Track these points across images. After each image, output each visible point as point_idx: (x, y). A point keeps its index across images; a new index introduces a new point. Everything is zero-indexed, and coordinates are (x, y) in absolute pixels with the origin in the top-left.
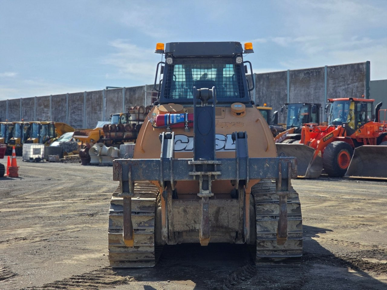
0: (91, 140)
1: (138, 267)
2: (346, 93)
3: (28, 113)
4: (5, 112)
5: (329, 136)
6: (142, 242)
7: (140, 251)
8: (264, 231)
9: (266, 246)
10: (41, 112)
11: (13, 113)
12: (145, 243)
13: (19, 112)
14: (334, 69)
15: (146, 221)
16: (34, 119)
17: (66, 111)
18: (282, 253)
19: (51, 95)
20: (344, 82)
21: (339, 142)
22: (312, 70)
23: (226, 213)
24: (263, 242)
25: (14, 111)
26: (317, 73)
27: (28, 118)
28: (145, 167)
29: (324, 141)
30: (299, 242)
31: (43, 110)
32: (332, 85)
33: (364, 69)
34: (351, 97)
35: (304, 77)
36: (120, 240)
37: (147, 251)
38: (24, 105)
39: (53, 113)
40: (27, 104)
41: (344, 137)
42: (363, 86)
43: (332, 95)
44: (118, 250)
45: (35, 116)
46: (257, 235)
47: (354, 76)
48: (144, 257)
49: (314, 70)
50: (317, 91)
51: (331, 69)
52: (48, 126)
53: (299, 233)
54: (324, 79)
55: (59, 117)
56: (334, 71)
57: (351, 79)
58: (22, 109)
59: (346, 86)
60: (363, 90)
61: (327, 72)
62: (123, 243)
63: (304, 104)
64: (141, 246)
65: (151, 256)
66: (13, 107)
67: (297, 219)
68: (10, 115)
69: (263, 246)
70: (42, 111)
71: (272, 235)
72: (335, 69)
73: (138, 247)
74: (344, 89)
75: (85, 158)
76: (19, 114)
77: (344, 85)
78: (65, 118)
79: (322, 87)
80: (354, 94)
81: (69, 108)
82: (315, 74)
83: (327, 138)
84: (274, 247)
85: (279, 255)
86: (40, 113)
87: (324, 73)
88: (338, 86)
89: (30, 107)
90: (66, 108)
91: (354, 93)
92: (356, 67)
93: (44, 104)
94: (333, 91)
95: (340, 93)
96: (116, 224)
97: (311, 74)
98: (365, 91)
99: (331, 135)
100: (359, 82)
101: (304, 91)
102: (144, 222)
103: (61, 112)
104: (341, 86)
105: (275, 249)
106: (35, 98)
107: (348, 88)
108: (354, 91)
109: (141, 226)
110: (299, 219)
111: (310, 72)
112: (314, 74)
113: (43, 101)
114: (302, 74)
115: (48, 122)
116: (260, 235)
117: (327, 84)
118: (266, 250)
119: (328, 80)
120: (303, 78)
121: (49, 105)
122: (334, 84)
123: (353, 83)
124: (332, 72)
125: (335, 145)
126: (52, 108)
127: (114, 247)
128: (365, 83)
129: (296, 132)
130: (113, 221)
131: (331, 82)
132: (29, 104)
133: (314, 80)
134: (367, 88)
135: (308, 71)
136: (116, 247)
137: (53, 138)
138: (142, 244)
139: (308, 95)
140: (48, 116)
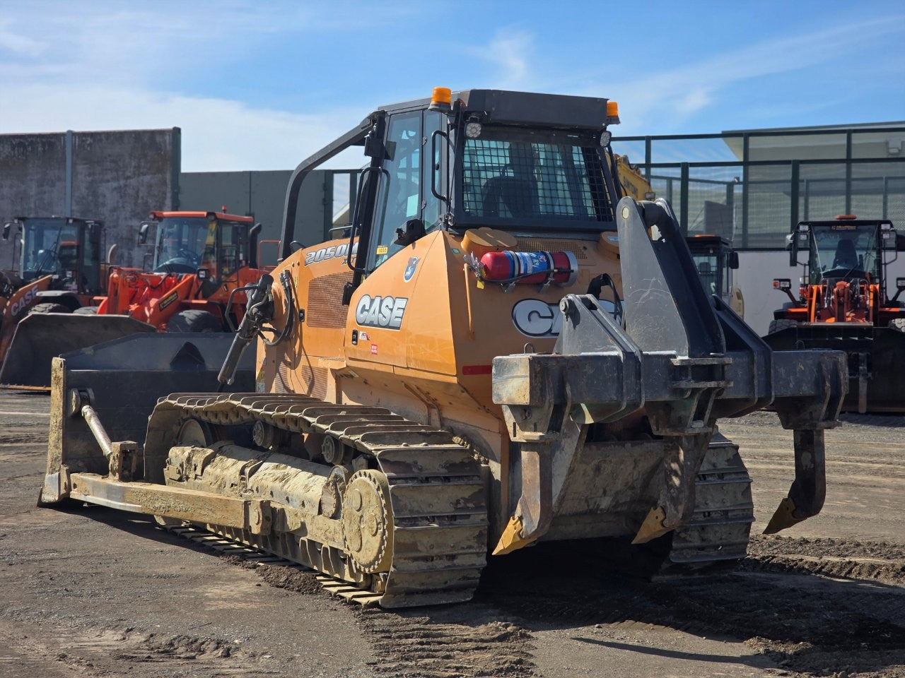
1: (439, 603)
2: (121, 197)
5: (171, 298)
6: (463, 546)
7: (459, 566)
9: (690, 539)
12: (470, 547)
14: (89, 140)
15: (467, 497)
20: (117, 171)
21: (198, 312)
22: (34, 139)
24: (686, 530)
26: (47, 148)
28: (591, 372)
29: (161, 310)
32: (85, 176)
33: (166, 146)
34: (210, 211)
35: (9, 153)
36: (419, 544)
41: (205, 302)
42: (164, 183)
43: (84, 201)
44: (414, 566)
47: (142, 161)
48: (460, 579)
49: (39, 140)
50: (46, 188)
51: (84, 138)
53: (748, 509)
54: (65, 161)
56: (90, 145)
57: (135, 167)
59: (122, 182)
60: (165, 193)
61: (73, 146)
62: (424, 550)
63: (71, 221)
64: (461, 554)
65: (474, 576)
67: (741, 479)
69: (685, 540)
71: (702, 515)
72: (94, 141)
74: (115, 189)
77: (116, 179)
79: (59, 179)
80: (140, 201)
82: (40, 149)
83: (165, 302)
84: (704, 540)
85: (707, 556)
87: (65, 147)
88: (102, 181)
91: (142, 198)
92: (146, 139)
94: (87, 191)
95: (105, 196)
96: (409, 506)
97: (30, 149)
98: (169, 195)
99: (174, 296)
100: (155, 174)
101: (11, 187)
102: (464, 498)
104: (108, 181)
105: (704, 544)
107: (125, 186)
108: (141, 195)
109: (459, 508)
110: (745, 478)
111: (27, 144)
112: (37, 148)
114: (6, 146)
117: (72, 174)
118: (688, 548)
119: (74, 165)
120: (7, 156)
122: (90, 175)
123: (139, 176)
124: (86, 146)
125: (190, 320)
127: (405, 559)
128: (168, 176)
129: (54, 287)
130: (400, 500)
131: (82, 169)
133: (36, 162)
134: (173, 188)
135: (22, 140)
136: (409, 558)
138: (463, 548)
139: (22, 199)
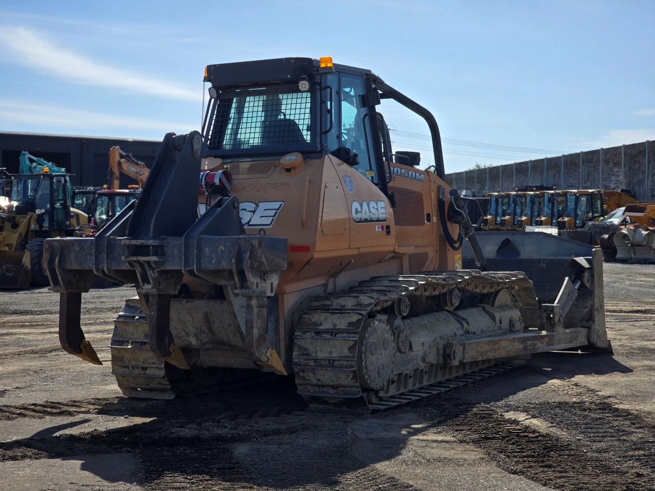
0: (650, 220)
1: (154, 398)
3: (591, 176)
4: (559, 176)
6: (149, 362)
7: (148, 374)
8: (303, 354)
9: (308, 378)
10: (609, 174)
11: (571, 177)
12: (154, 363)
13: (579, 175)
16: (599, 186)
17: (645, 171)
18: (332, 391)
19: (624, 145)
23: (219, 322)
24: (303, 371)
25: (572, 173)
27: (591, 185)
30: (352, 374)
31: (613, 171)
36: (124, 357)
37: (155, 375)
38: (585, 164)
39: (626, 174)
40: (590, 161)
44: (122, 371)
45: (601, 181)
46: (294, 361)
48: (157, 384)
52: (592, 197)
53: (351, 361)
55: (635, 181)
58: (583, 170)
62: (127, 361)
64: (148, 367)
65: (164, 383)
66: (570, 166)
67: (350, 337)
68: (566, 181)
69: (304, 378)
70: (611, 173)
71: (313, 361)
73: (145, 369)
75: (609, 250)
76: (579, 178)
78: (644, 183)
81: (650, 165)
84: (318, 380)
85: (329, 393)
86: (607, 176)
89: (594, 167)
90: (645, 166)
93: (613, 161)
96: (121, 333)
103: (637, 172)
105: (320, 383)
106: (601, 151)
110: (354, 337)
113: (611, 155)
115: (590, 191)
116: (297, 360)
118: (309, 384)
121: (620, 162)
126: (625, 167)
127: (118, 366)
130: (118, 330)
132: (593, 161)
136: (121, 366)
137: (600, 216)
138: (150, 364)
140: (618, 181)
